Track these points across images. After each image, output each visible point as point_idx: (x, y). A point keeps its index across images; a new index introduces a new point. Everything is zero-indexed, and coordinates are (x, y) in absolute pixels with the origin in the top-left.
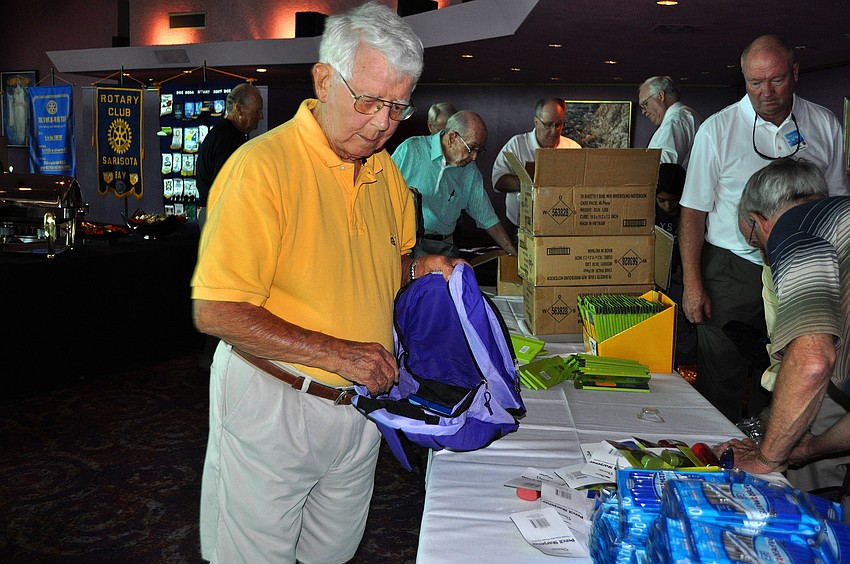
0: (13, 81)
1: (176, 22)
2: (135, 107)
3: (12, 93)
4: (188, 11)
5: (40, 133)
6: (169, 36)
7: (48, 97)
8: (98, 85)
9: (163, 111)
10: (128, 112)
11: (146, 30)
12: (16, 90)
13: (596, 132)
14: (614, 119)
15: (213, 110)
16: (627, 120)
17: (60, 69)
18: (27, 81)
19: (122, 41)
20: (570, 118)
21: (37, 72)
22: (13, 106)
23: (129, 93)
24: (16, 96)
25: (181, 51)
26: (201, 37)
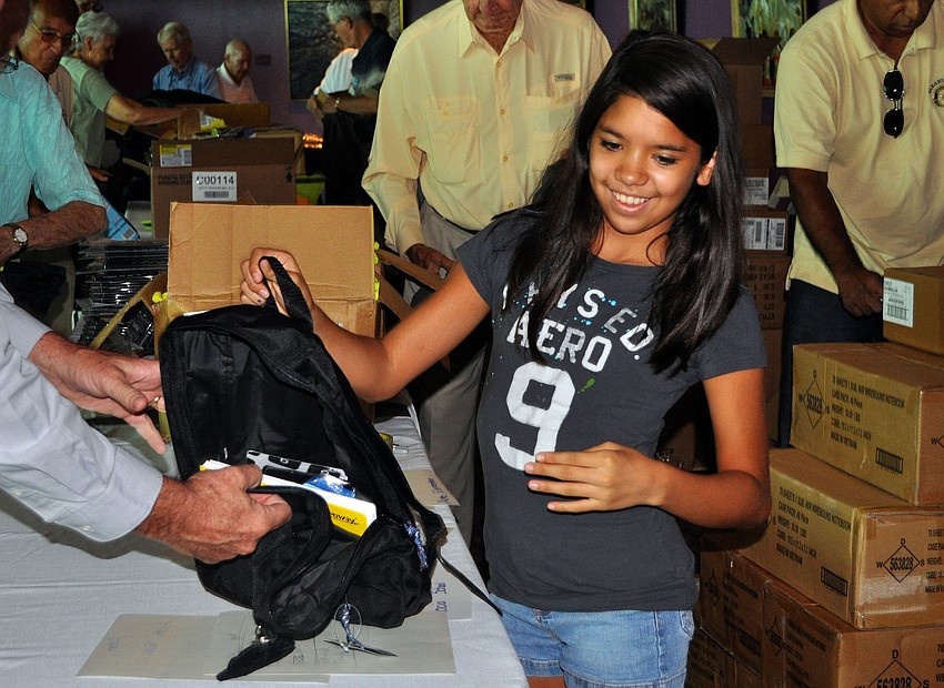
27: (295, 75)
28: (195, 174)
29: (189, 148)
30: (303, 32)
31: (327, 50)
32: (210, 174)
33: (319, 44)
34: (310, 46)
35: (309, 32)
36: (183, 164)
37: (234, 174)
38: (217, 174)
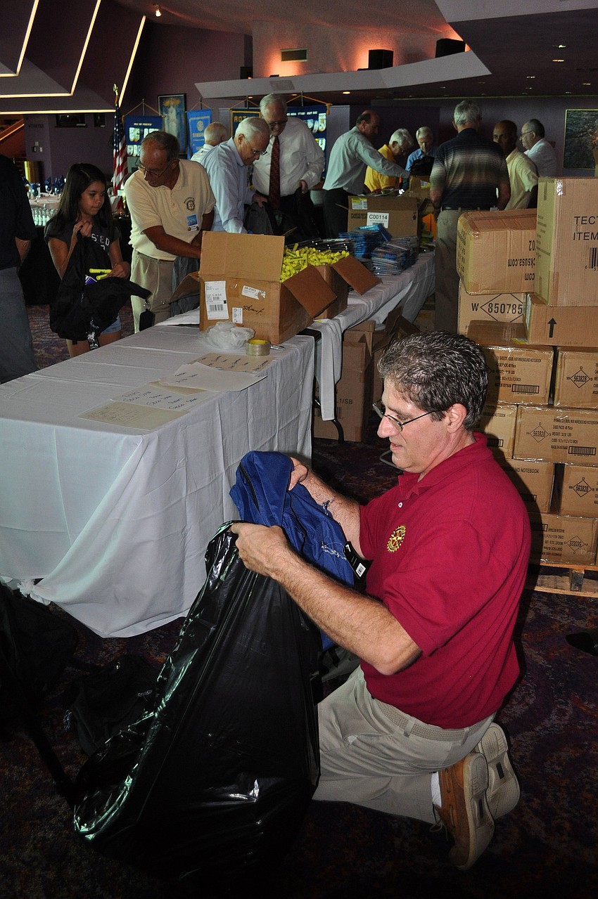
0: (167, 103)
1: (287, 56)
3: (167, 112)
4: (295, 48)
5: (194, 145)
6: (284, 69)
7: (198, 118)
8: (233, 110)
11: (265, 63)
12: (170, 110)
17: (205, 96)
18: (178, 102)
19: (247, 72)
20: (585, 124)
21: (185, 95)
22: (168, 123)
24: (170, 114)
25: (288, 81)
26: (305, 67)
27: (567, 154)
28: (369, 214)
29: (366, 200)
30: (575, 129)
31: (586, 140)
32: (376, 214)
33: (582, 136)
34: (577, 137)
35: (578, 129)
36: (363, 208)
37: (388, 214)
38: (379, 214)
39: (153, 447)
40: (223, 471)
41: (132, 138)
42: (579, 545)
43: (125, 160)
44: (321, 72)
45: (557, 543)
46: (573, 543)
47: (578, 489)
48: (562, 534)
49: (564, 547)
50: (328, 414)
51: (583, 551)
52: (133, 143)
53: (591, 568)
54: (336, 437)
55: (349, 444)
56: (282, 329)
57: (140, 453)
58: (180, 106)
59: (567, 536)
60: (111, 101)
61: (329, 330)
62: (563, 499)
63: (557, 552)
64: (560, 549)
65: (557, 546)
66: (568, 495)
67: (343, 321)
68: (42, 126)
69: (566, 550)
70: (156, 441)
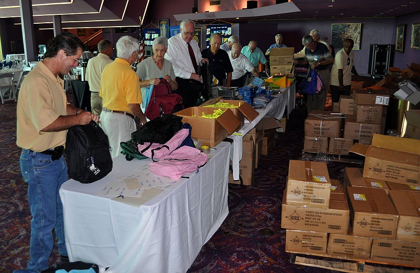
0: (162, 23)
1: (212, 3)
2: (199, 32)
3: (161, 27)
6: (211, 9)
9: (207, 33)
10: (197, 34)
11: (203, 6)
12: (163, 25)
13: (349, 34)
14: (355, 30)
15: (221, 33)
16: (359, 30)
18: (166, 22)
19: (195, 10)
21: (169, 19)
22: (162, 31)
23: (198, 28)
24: (163, 27)
25: (213, 14)
26: (220, 8)
30: (336, 32)
31: (341, 36)
34: (337, 35)
39: (157, 209)
40: (188, 214)
41: (146, 38)
42: (362, 250)
43: (144, 47)
44: (227, 10)
45: (351, 249)
46: (359, 249)
47: (361, 224)
48: (353, 245)
49: (354, 251)
50: (236, 177)
51: (364, 253)
52: (147, 40)
53: (368, 261)
54: (239, 183)
55: (245, 186)
56: (216, 140)
57: (150, 214)
58: (167, 24)
59: (356, 246)
60: (138, 22)
61: (237, 138)
62: (354, 228)
63: (351, 253)
64: (353, 252)
65: (351, 251)
66: (356, 225)
67: (242, 132)
68: (109, 33)
69: (356, 252)
70: (157, 208)
